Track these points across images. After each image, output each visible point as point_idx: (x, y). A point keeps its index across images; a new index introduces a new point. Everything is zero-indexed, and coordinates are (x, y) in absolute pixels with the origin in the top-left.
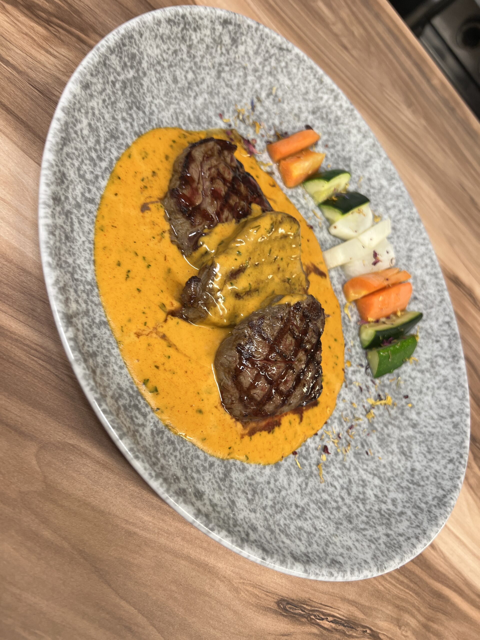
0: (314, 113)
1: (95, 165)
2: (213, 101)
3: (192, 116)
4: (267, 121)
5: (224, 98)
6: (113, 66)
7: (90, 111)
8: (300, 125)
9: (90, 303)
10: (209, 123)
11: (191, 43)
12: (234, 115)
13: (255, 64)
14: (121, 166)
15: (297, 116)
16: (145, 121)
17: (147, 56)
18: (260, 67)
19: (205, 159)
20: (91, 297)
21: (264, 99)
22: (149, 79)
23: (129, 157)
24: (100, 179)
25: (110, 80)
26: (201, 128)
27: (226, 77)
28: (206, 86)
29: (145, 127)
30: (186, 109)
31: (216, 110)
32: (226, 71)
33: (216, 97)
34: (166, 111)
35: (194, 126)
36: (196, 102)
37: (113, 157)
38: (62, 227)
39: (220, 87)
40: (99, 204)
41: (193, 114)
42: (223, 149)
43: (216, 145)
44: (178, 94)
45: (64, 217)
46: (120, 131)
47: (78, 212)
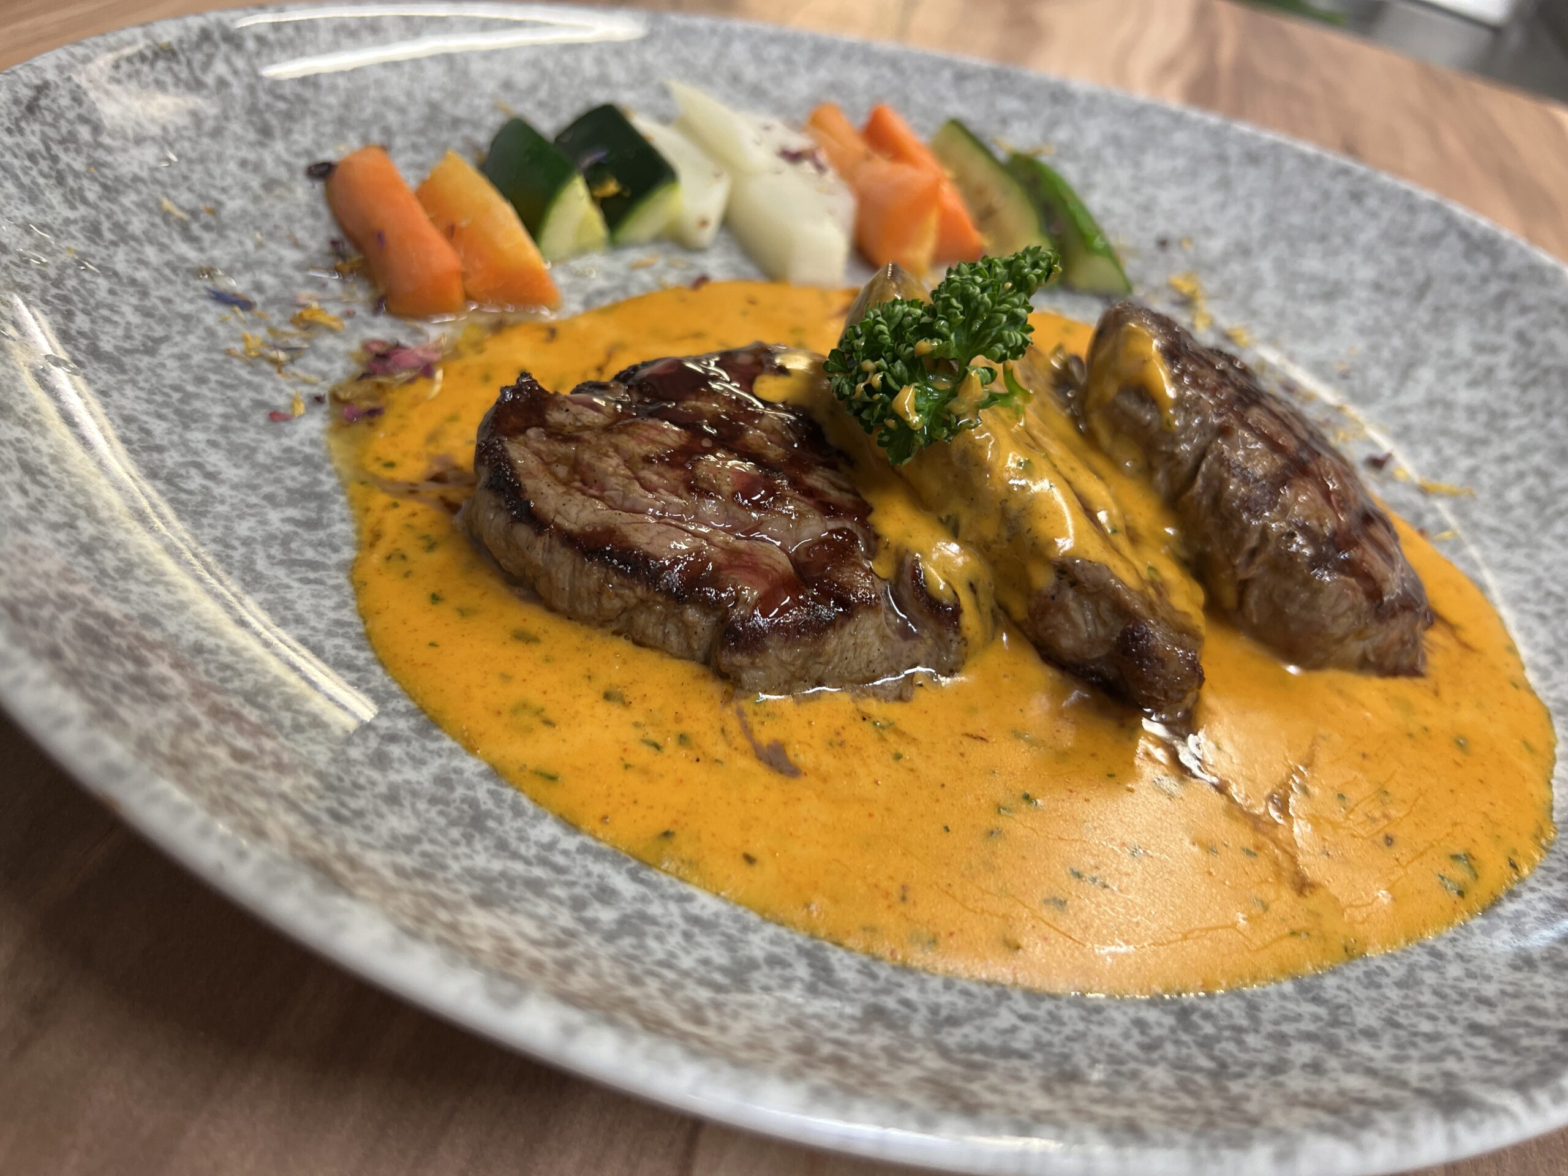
0: (266, 132)
2: (218, 421)
4: (287, 282)
5: (201, 380)
6: (169, 731)
7: (421, 885)
8: (305, 192)
9: (1268, 1028)
12: (268, 374)
13: (67, 222)
14: (604, 819)
15: (270, 185)
17: (70, 580)
18: (82, 210)
20: (1239, 1021)
21: (203, 257)
23: (552, 778)
24: (694, 909)
25: (235, 766)
26: (342, 499)
27: (114, 338)
28: (158, 422)
29: (381, 689)
30: (264, 522)
31: (256, 426)
32: (93, 331)
33: (197, 404)
34: (289, 596)
35: (336, 517)
36: (230, 479)
37: (570, 843)
38: (1047, 1088)
39: (158, 376)
40: (812, 936)
41: (281, 506)
42: (543, 423)
43: (521, 438)
44: (206, 530)
45: (993, 1078)
46: (441, 791)
47: (907, 1020)
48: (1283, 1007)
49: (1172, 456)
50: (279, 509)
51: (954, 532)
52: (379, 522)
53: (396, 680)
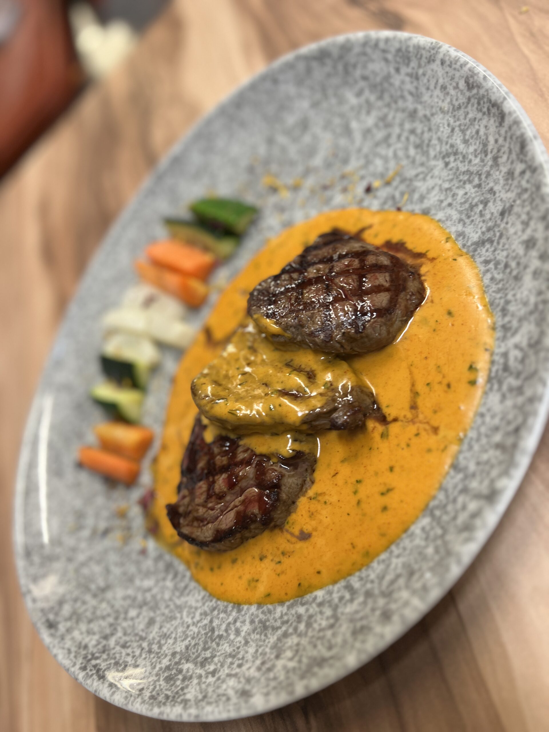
1: (310, 617)
3: (170, 577)
4: (108, 508)
5: (123, 564)
6: (198, 688)
7: (264, 668)
10: (161, 557)
12: (131, 542)
13: (64, 566)
14: (286, 594)
16: (218, 614)
17: (154, 667)
18: (63, 558)
19: (206, 523)
21: (90, 529)
25: (214, 679)
26: (174, 559)
28: (128, 590)
29: (224, 608)
30: (168, 588)
31: (143, 561)
32: (96, 585)
33: (129, 573)
34: (189, 603)
35: (178, 566)
36: (153, 585)
37: (285, 609)
42: (181, 516)
43: (181, 525)
46: (253, 626)
48: (453, 484)
49: (299, 342)
50: (167, 580)
51: (276, 435)
52: (185, 558)
53: (224, 601)
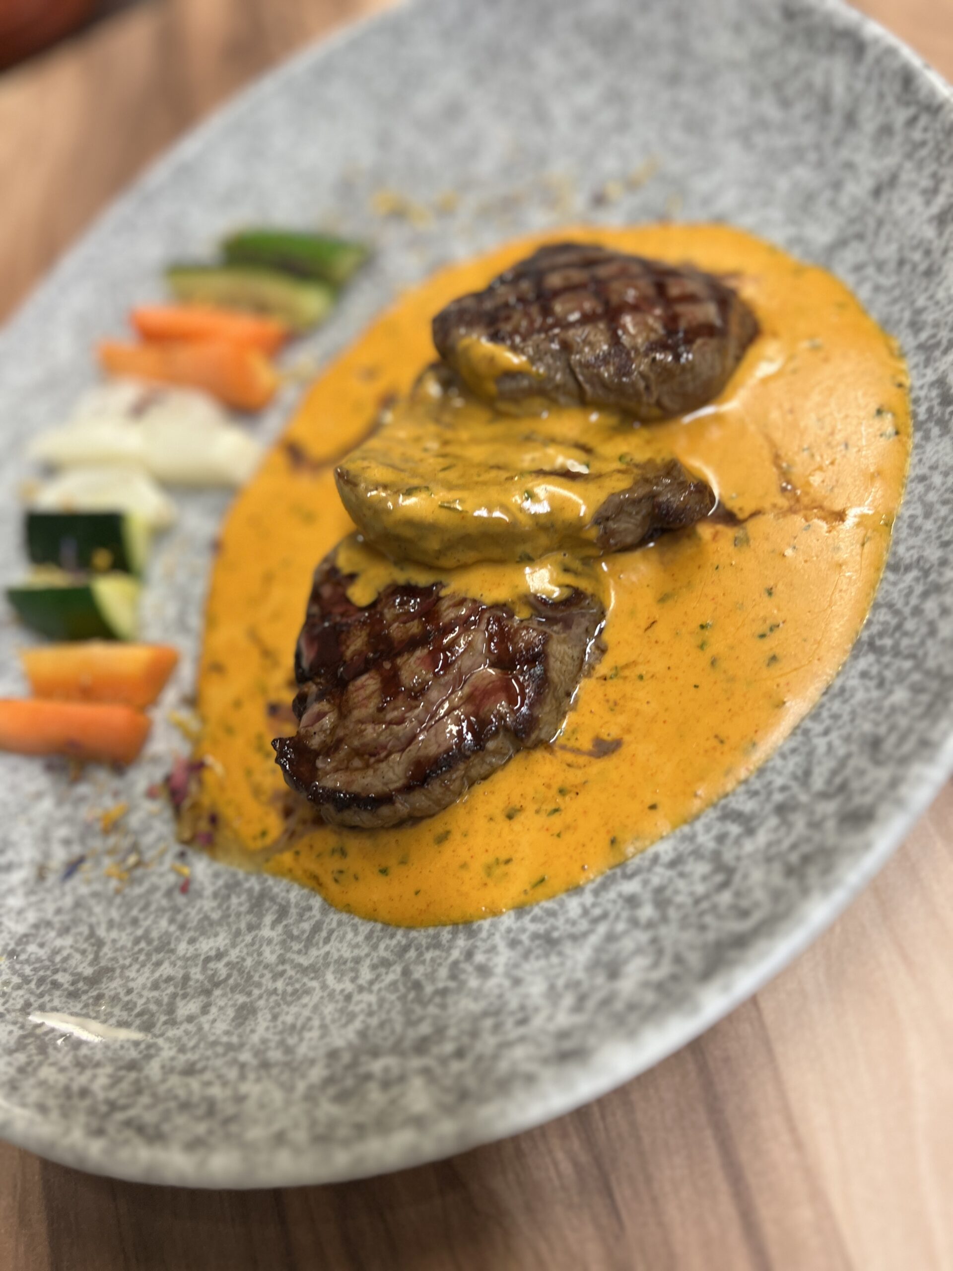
1: (659, 891)
2: (173, 928)
3: (268, 919)
5: (135, 922)
6: (432, 1089)
7: (591, 1004)
9: (907, 611)
10: (233, 886)
11: (122, 1073)
16: (421, 954)
17: (292, 1089)
19: (384, 755)
20: (894, 622)
22: (327, 1040)
23: (542, 880)
24: (666, 858)
25: (468, 1063)
26: (270, 882)
27: (82, 963)
28: (162, 968)
29: (429, 940)
30: (270, 942)
31: (187, 905)
32: (72, 974)
33: (155, 934)
34: (336, 956)
35: (283, 894)
36: (226, 945)
37: (588, 898)
38: (878, 763)
39: (123, 948)
40: (714, 805)
41: (260, 924)
42: (316, 754)
43: (320, 773)
44: (264, 981)
45: (855, 785)
46: (520, 949)
47: (793, 797)
48: (900, 591)
49: (557, 387)
50: (262, 926)
51: (528, 559)
52: (305, 871)
53: (426, 927)
